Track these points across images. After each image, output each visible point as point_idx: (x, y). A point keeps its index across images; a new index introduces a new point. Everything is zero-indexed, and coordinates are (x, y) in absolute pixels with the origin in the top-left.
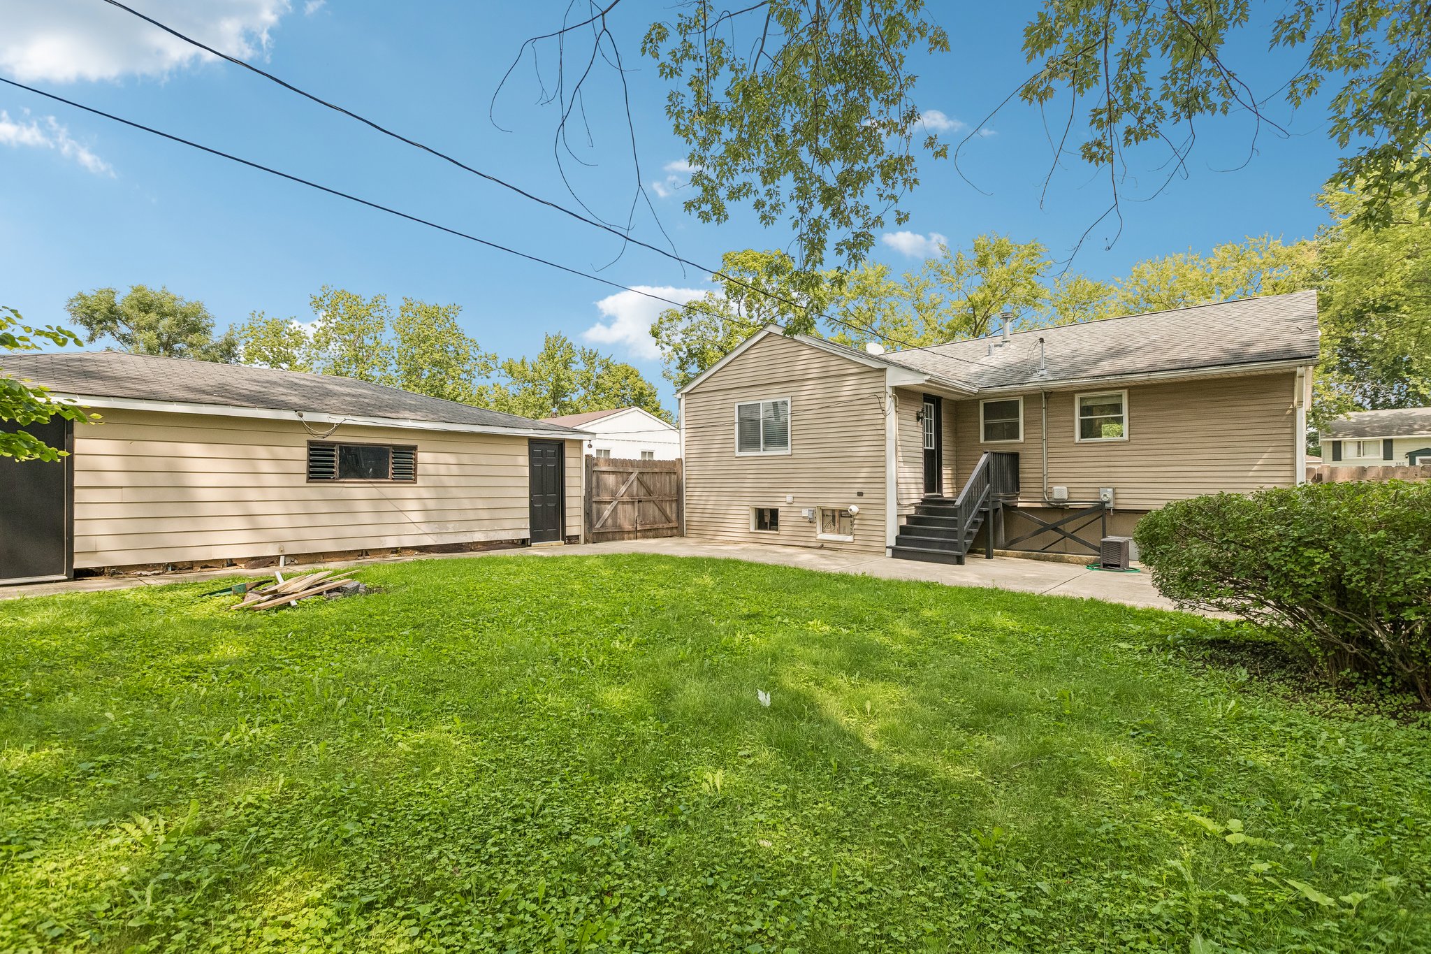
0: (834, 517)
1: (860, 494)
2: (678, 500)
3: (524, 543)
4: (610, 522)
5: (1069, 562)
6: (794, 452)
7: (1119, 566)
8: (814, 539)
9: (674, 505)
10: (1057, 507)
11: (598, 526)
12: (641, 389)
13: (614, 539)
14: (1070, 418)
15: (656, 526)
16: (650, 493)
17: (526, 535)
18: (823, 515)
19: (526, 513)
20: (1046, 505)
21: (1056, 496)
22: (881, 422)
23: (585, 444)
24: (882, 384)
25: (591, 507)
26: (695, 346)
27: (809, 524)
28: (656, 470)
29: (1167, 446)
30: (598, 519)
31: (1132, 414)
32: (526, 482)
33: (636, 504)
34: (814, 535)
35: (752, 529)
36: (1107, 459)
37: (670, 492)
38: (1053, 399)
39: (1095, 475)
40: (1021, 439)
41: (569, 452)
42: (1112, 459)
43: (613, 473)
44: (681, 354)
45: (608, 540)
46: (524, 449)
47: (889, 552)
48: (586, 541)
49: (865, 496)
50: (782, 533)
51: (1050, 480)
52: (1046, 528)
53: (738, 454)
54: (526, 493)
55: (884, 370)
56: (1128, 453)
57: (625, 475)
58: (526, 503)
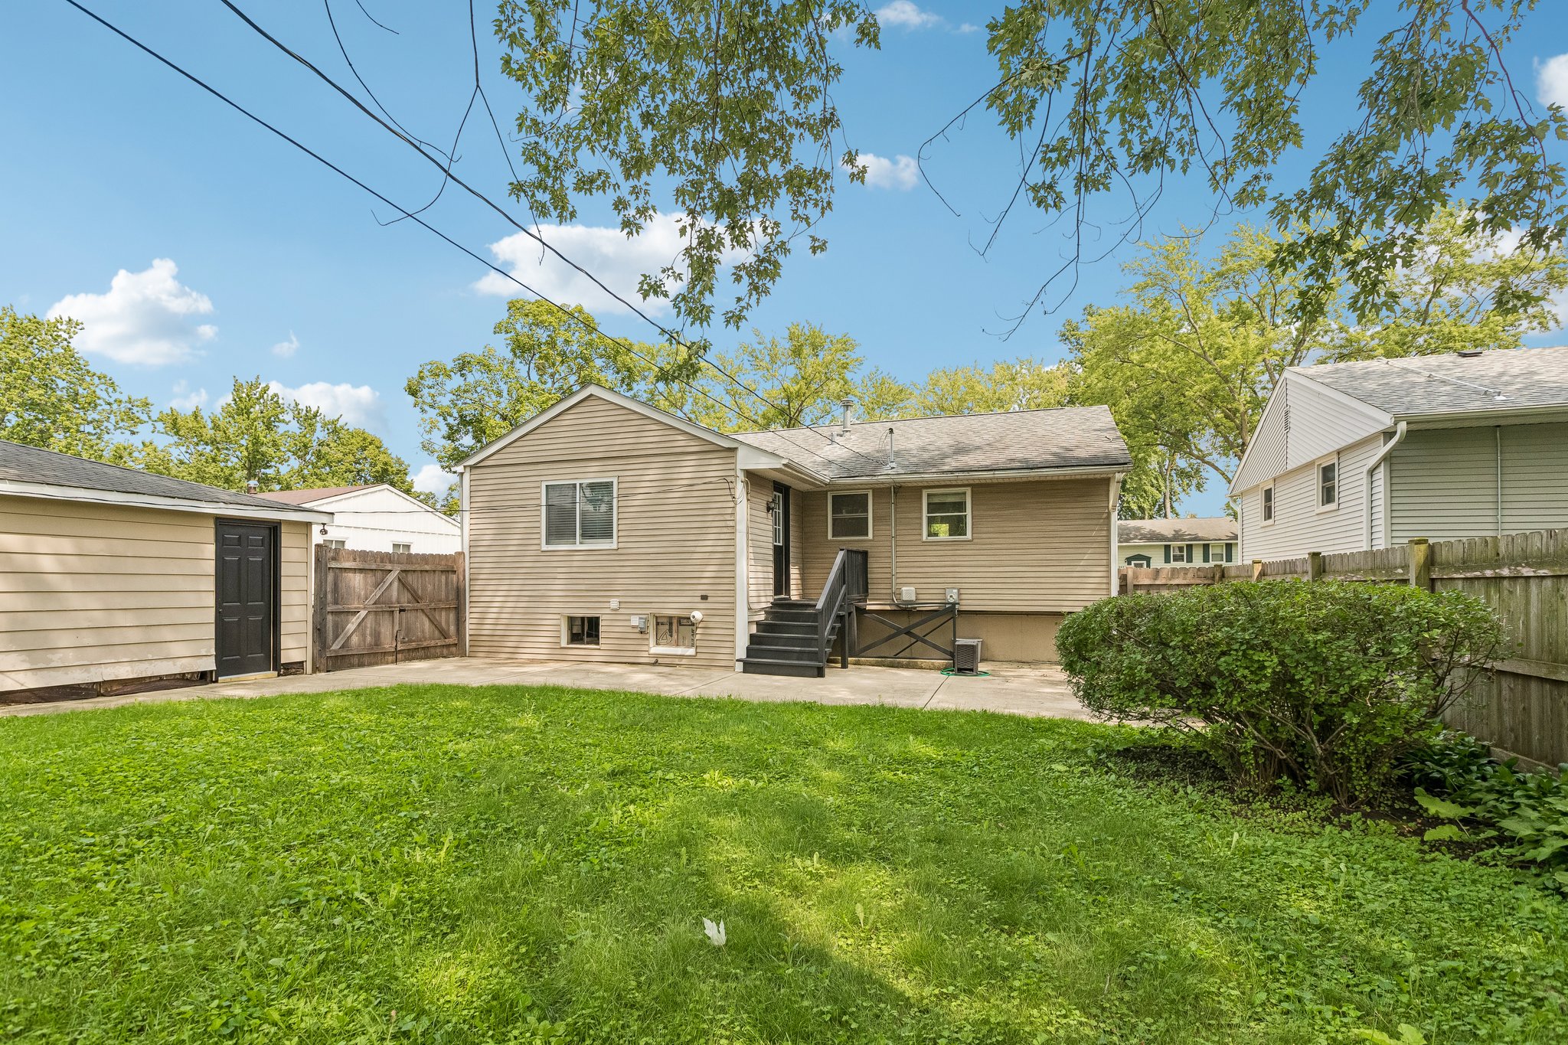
0: (671, 624)
1: (704, 598)
2: (459, 610)
3: (204, 677)
4: (355, 639)
5: (921, 668)
6: (621, 545)
7: (972, 670)
8: (646, 654)
9: (452, 616)
10: (905, 611)
11: (335, 646)
12: (386, 464)
13: (361, 665)
14: (916, 515)
15: (425, 644)
16: (416, 598)
17: (210, 665)
18: (658, 624)
19: (210, 632)
20: (894, 608)
21: (905, 597)
22: (730, 511)
23: (316, 529)
24: (732, 467)
25: (324, 619)
26: (470, 412)
27: (639, 636)
28: (427, 568)
29: (1005, 546)
30: (336, 637)
31: (975, 513)
32: (210, 584)
33: (397, 614)
34: (646, 648)
35: (564, 643)
36: (953, 558)
37: (447, 597)
38: (901, 493)
39: (941, 575)
40: (870, 536)
41: (288, 539)
42: (957, 558)
43: (361, 570)
44: (450, 420)
45: (351, 666)
46: (209, 533)
47: (739, 666)
48: (316, 669)
49: (710, 599)
50: (603, 647)
51: (899, 581)
52: (899, 632)
53: (545, 547)
54: (210, 600)
55: (734, 450)
56: (971, 552)
57: (379, 574)
58: (210, 616)
